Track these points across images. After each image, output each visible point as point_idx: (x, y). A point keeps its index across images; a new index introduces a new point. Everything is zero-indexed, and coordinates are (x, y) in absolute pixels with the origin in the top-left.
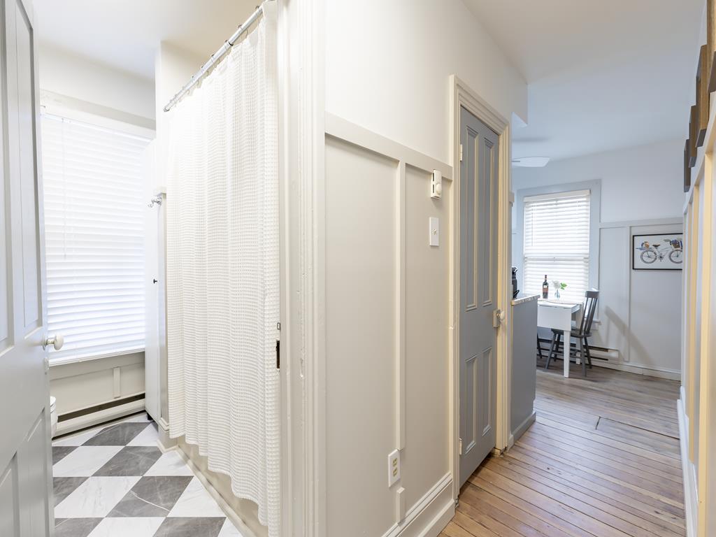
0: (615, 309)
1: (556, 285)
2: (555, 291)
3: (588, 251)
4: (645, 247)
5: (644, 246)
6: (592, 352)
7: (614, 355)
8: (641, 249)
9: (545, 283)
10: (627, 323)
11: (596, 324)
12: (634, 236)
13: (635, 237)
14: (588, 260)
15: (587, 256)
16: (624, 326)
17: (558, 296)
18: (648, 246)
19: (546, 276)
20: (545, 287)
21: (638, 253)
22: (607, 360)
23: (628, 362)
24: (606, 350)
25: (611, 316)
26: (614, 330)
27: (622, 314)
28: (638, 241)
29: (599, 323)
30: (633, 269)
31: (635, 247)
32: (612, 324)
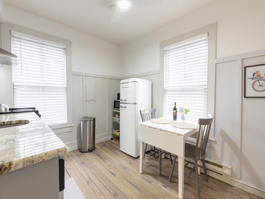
0: (228, 132)
1: (181, 110)
2: (181, 115)
3: (206, 83)
4: (257, 77)
5: (255, 75)
6: (208, 166)
7: (227, 172)
8: (252, 79)
9: (175, 109)
10: (239, 145)
11: (213, 143)
12: (245, 67)
13: (247, 68)
14: (206, 90)
15: (206, 87)
16: (236, 147)
17: (183, 119)
18: (259, 76)
19: (175, 103)
20: (175, 111)
21: (249, 82)
22: (222, 175)
23: (240, 179)
24: (221, 167)
25: (226, 138)
26: (228, 150)
27: (235, 136)
28: (250, 72)
29: (215, 142)
30: (245, 97)
31: (247, 77)
32: (226, 145)
